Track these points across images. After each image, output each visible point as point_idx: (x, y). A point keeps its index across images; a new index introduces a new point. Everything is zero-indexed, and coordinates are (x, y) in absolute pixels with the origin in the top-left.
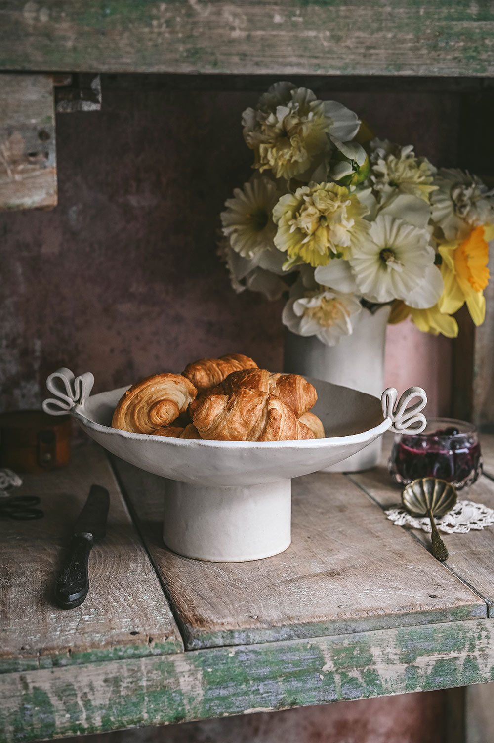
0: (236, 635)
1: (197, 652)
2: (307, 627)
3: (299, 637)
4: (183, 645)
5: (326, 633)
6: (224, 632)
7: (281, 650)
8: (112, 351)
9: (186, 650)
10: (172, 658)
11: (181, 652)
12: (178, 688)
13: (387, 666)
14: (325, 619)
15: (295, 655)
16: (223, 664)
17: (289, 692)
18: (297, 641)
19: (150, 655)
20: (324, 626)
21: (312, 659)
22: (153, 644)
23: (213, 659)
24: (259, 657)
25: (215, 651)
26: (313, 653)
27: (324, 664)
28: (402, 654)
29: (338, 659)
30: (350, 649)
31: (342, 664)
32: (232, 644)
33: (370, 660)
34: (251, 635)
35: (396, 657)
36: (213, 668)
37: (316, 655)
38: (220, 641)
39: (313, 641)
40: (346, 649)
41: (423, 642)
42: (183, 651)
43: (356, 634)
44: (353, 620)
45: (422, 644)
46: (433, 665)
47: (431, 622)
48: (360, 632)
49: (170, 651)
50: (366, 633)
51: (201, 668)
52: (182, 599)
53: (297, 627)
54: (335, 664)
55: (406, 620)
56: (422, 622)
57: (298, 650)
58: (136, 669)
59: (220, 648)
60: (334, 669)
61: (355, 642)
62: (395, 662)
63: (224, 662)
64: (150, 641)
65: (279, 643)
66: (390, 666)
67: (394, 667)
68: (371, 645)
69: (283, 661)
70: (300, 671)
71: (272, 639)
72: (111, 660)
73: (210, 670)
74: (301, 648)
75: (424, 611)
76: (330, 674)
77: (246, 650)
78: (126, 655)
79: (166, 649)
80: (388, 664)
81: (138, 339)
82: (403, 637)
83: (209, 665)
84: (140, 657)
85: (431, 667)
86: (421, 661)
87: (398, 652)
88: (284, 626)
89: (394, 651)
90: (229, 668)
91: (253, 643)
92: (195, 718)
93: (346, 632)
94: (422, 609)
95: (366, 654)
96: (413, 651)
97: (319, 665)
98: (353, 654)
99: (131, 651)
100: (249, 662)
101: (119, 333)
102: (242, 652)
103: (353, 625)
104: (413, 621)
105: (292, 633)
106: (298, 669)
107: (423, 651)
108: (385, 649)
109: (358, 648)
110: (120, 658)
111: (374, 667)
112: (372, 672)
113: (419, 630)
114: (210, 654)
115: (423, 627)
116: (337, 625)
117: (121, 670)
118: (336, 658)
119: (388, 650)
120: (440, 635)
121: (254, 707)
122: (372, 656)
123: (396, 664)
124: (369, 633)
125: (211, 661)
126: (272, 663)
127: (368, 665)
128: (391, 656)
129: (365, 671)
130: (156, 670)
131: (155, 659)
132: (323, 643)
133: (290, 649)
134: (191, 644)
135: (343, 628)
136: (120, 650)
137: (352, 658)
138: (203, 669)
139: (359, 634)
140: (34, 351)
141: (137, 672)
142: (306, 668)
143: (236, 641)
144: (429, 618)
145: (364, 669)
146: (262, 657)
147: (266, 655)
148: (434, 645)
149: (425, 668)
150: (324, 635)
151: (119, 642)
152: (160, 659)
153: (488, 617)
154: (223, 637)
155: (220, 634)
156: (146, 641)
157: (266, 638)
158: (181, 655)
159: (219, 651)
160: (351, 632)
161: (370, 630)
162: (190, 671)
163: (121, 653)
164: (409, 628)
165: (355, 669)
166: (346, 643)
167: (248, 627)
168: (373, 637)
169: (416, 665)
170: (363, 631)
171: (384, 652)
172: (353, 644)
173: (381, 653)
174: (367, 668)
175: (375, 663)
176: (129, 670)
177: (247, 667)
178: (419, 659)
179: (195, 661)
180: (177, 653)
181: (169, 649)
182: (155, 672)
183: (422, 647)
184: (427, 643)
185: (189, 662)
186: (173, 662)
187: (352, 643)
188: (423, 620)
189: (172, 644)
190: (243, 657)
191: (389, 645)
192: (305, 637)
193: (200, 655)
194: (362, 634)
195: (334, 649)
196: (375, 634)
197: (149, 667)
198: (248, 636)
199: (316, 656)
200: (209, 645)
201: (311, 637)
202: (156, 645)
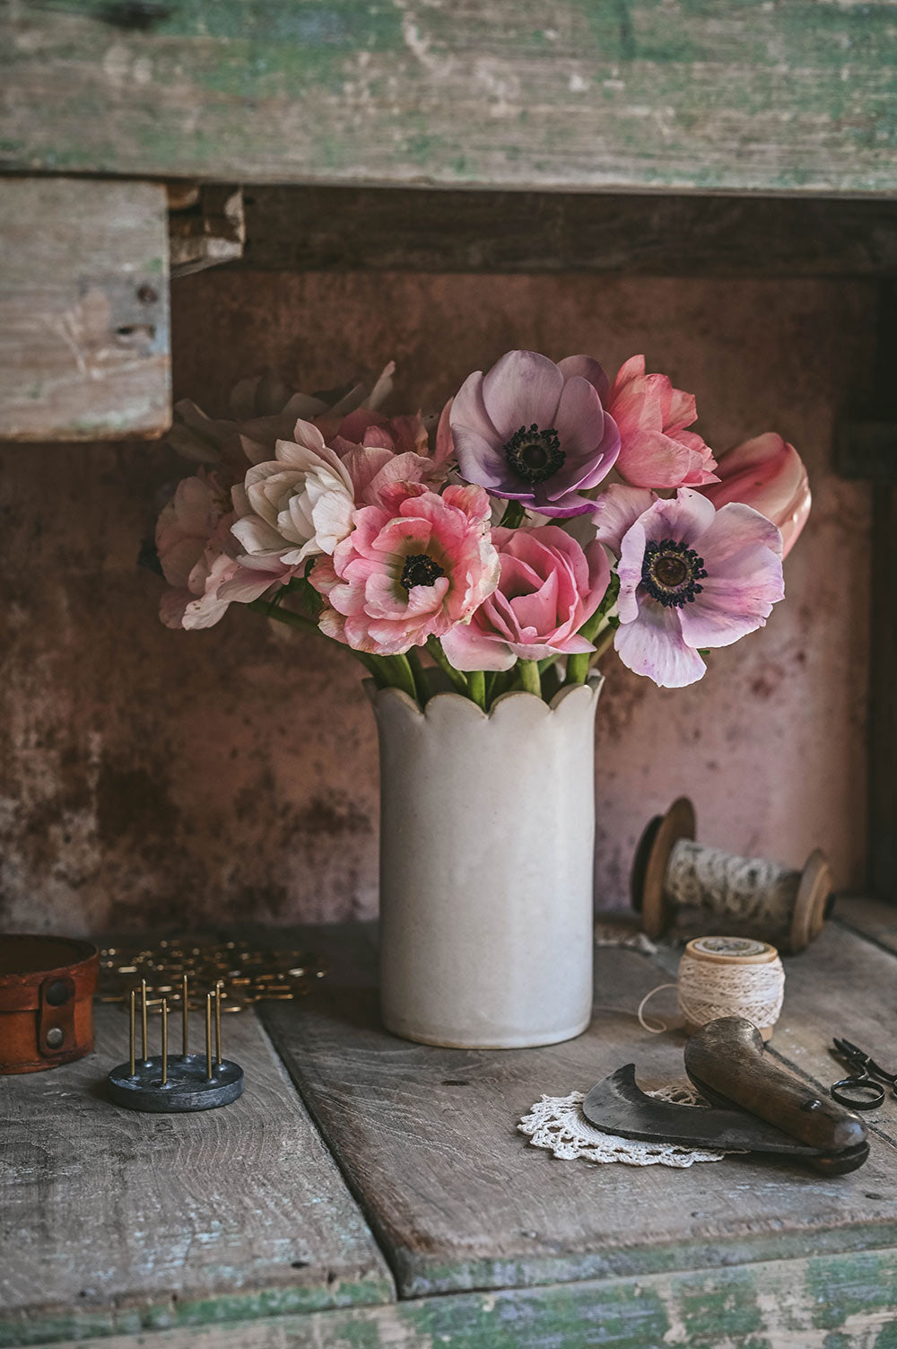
0: (497, 1268)
1: (420, 1303)
2: (634, 1254)
3: (618, 1272)
4: (393, 1287)
5: (671, 1265)
6: (473, 1262)
7: (585, 1300)
8: (234, 754)
9: (401, 1297)
10: (372, 1314)
11: (391, 1303)
13: (789, 1332)
14: (668, 1238)
15: (610, 1310)
16: (472, 1326)
18: (614, 1282)
19: (330, 1307)
20: (668, 1252)
21: (643, 1317)
22: (336, 1285)
23: (452, 1317)
24: (542, 1313)
25: (457, 1302)
26: (646, 1304)
27: (667, 1327)
28: (818, 1310)
29: (695, 1318)
30: (717, 1298)
31: (702, 1329)
32: (489, 1285)
33: (755, 1322)
34: (527, 1269)
35: (807, 1316)
36: (451, 1335)
37: (651, 1309)
38: (466, 1281)
39: (646, 1281)
40: (709, 1298)
41: (857, 1285)
42: (395, 1299)
43: (728, 1269)
44: (721, 1240)
45: (855, 1289)
46: (877, 1332)
47: (872, 1246)
48: (736, 1264)
49: (370, 1300)
50: (748, 1267)
51: (428, 1335)
52: (387, 1202)
53: (614, 1254)
54: (689, 1328)
55: (825, 1241)
56: (855, 1245)
57: (617, 1299)
58: (303, 1335)
59: (465, 1296)
60: (687, 1339)
61: (726, 1285)
62: (804, 1325)
63: (474, 1322)
64: (331, 1279)
65: (582, 1286)
66: (796, 1334)
67: (803, 1335)
68: (758, 1291)
69: (587, 1321)
70: (621, 1342)
71: (566, 1277)
72: (254, 1316)
73: (446, 1338)
74: (624, 1295)
75: (858, 1223)
77: (517, 1300)
78: (283, 1307)
79: (362, 1295)
80: (790, 1329)
81: (283, 731)
82: (819, 1275)
83: (445, 1330)
84: (311, 1310)
85: (874, 1336)
86: (855, 1323)
87: (811, 1304)
88: (588, 1251)
89: (803, 1303)
90: (483, 1335)
91: (530, 1285)
93: (708, 1265)
94: (856, 1220)
95: (748, 1309)
96: (839, 1304)
97: (657, 1329)
98: (722, 1308)
99: (293, 1299)
100: (522, 1323)
101: (247, 722)
102: (508, 1302)
103: (723, 1251)
104: (838, 1244)
105: (606, 1265)
106: (616, 1338)
107: (859, 1303)
108: (785, 1300)
109: (732, 1297)
110: (273, 1313)
111: (765, 1335)
112: (759, 1345)
113: (850, 1261)
114: (448, 1306)
115: (858, 1255)
116: (692, 1250)
117: (274, 1339)
118: (690, 1316)
119: (791, 1301)
120: (890, 1272)
122: (759, 1312)
123: (806, 1329)
124: (754, 1266)
125: (448, 1320)
126: (566, 1325)
127: (751, 1331)
128: (797, 1314)
129: (746, 1342)
130: (343, 1337)
131: (341, 1316)
132: (665, 1285)
133: (602, 1298)
134: (410, 1285)
135: (703, 1257)
136: (273, 1297)
137: (720, 1317)
138: (434, 1337)
139: (733, 1268)
140: (88, 755)
141: (305, 1341)
142: (631, 1335)
143: (497, 1280)
144: (869, 1238)
145: (744, 1340)
146: (548, 1314)
147: (555, 1308)
148: (878, 1293)
149: (863, 1337)
150: (666, 1269)
151: (270, 1282)
152: (350, 1316)
154: (472, 1272)
155: (465, 1267)
156: (322, 1278)
157: (555, 1274)
158: (391, 1308)
159: (465, 1300)
160: (719, 1264)
161: (754, 1261)
162: (407, 1339)
163: (273, 1304)
164: (831, 1258)
165: (727, 1339)
166: (709, 1285)
167: (520, 1252)
168: (761, 1275)
169: (844, 1331)
170: (742, 1262)
171: (784, 1304)
172: (722, 1288)
173: (777, 1307)
174: (749, 1336)
175: (765, 1328)
176: (290, 1338)
177: (519, 1333)
178: (851, 1320)
179: (418, 1320)
180: (382, 1304)
181: (368, 1295)
182: (339, 1342)
183: (856, 1296)
184: (865, 1289)
185: (405, 1322)
186: (375, 1322)
187: (720, 1285)
188: (856, 1242)
189: (373, 1285)
190: (510, 1313)
191: (792, 1292)
192: (630, 1272)
193: (428, 1309)
194: (740, 1268)
195: (686, 1297)
196: (765, 1269)
197: (329, 1332)
198: (520, 1271)
199: (652, 1312)
200: (444, 1288)
201: (641, 1273)
202: (343, 1288)
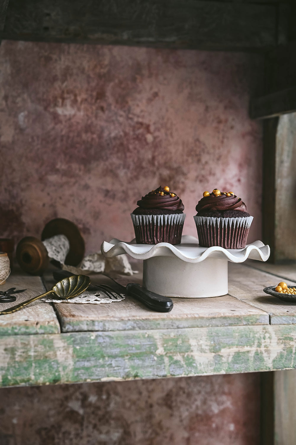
0: (96, 323)
1: (69, 334)
2: (145, 322)
3: (140, 328)
4: (59, 328)
5: (159, 327)
6: (88, 321)
7: (128, 337)
9: (62, 332)
10: (52, 337)
11: (58, 333)
12: (55, 359)
13: (201, 353)
14: (158, 317)
15: (136, 341)
16: (87, 344)
17: (133, 367)
18: (138, 332)
19: (36, 334)
20: (158, 322)
21: (149, 345)
22: (39, 326)
23: (80, 340)
24: (112, 341)
25: (82, 334)
26: (150, 340)
27: (157, 349)
28: (212, 346)
29: (167, 346)
30: (175, 339)
31: (169, 350)
32: (93, 330)
33: (189, 349)
34: (107, 324)
35: (207, 348)
36: (80, 346)
37: (151, 342)
38: (85, 327)
39: (150, 332)
40: (172, 339)
41: (226, 338)
42: (60, 332)
43: (179, 329)
44: (177, 319)
45: (225, 340)
46: (232, 355)
47: (231, 325)
48: (182, 328)
49: (50, 332)
50: (186, 329)
51: (71, 346)
53: (138, 321)
54: (165, 350)
55: (214, 322)
56: (225, 324)
57: (139, 337)
58: (27, 343)
59: (85, 333)
60: (164, 353)
61: (178, 335)
62: (206, 351)
63: (88, 342)
64: (37, 324)
65: (126, 332)
66: (203, 354)
67: (206, 355)
68: (190, 338)
69: (128, 345)
70: (141, 353)
71: (121, 329)
72: (9, 335)
73: (78, 347)
74: (141, 336)
75: (226, 316)
76: (161, 357)
77: (103, 335)
78: (20, 332)
79: (48, 330)
80: (201, 352)
82: (212, 334)
83: (78, 344)
84: (29, 334)
85: (231, 357)
86: (224, 352)
87: (209, 344)
88: (129, 320)
89: (206, 343)
90: (91, 347)
91: (108, 331)
92: (67, 381)
93: (172, 327)
95: (186, 344)
96: (219, 344)
97: (154, 349)
98: (177, 343)
99: (23, 330)
100: (105, 344)
102: (100, 336)
103: (177, 323)
104: (219, 323)
105: (135, 325)
106: (138, 351)
107: (226, 345)
108: (199, 342)
109: (180, 340)
110: (16, 334)
111: (192, 354)
112: (190, 357)
113: (223, 330)
114: (78, 336)
115: (226, 328)
116: (166, 322)
117: (16, 343)
118: (165, 345)
119: (201, 342)
120: (237, 334)
121: (108, 376)
122: (190, 345)
123: (207, 353)
124: (188, 329)
125: (78, 341)
126: (121, 346)
127: (187, 352)
128: (204, 347)
129: (186, 356)
130: (41, 344)
131: (40, 337)
132: (157, 334)
133: (134, 337)
134: (65, 327)
135: (170, 325)
136: (16, 328)
137: (176, 346)
138: (73, 347)
139: (181, 329)
141: (27, 345)
142: (144, 351)
143: (96, 328)
144: (230, 322)
145: (185, 355)
146: (115, 341)
147: (117, 339)
148: (233, 341)
149: (227, 357)
150: (157, 328)
151: (16, 324)
152: (43, 337)
153: (270, 324)
154: (87, 324)
155: (85, 322)
156: (34, 324)
157: (117, 327)
158: (58, 335)
159: (85, 334)
160: (176, 327)
161: (188, 327)
162: (64, 347)
163: (16, 331)
164: (216, 328)
165: (179, 354)
166: (172, 335)
167: (104, 319)
168: (191, 332)
169: (221, 354)
170: (184, 328)
171: (199, 343)
172: (177, 336)
173: (196, 344)
174: (187, 354)
175: (192, 351)
176: (22, 343)
177: (104, 347)
178: (223, 350)
179: (68, 340)
180: (55, 334)
181: (50, 330)
182: (40, 346)
183: (225, 342)
184: (228, 340)
185: (63, 340)
186: (52, 340)
187: (176, 335)
188: (225, 323)
189: (52, 327)
190: (101, 340)
191: (202, 339)
192: (144, 329)
193: (71, 337)
194: (183, 329)
195: (164, 339)
196: (192, 330)
197: (36, 342)
198: (104, 325)
199: (152, 343)
200: (77, 329)
201: (148, 329)
202: (41, 327)
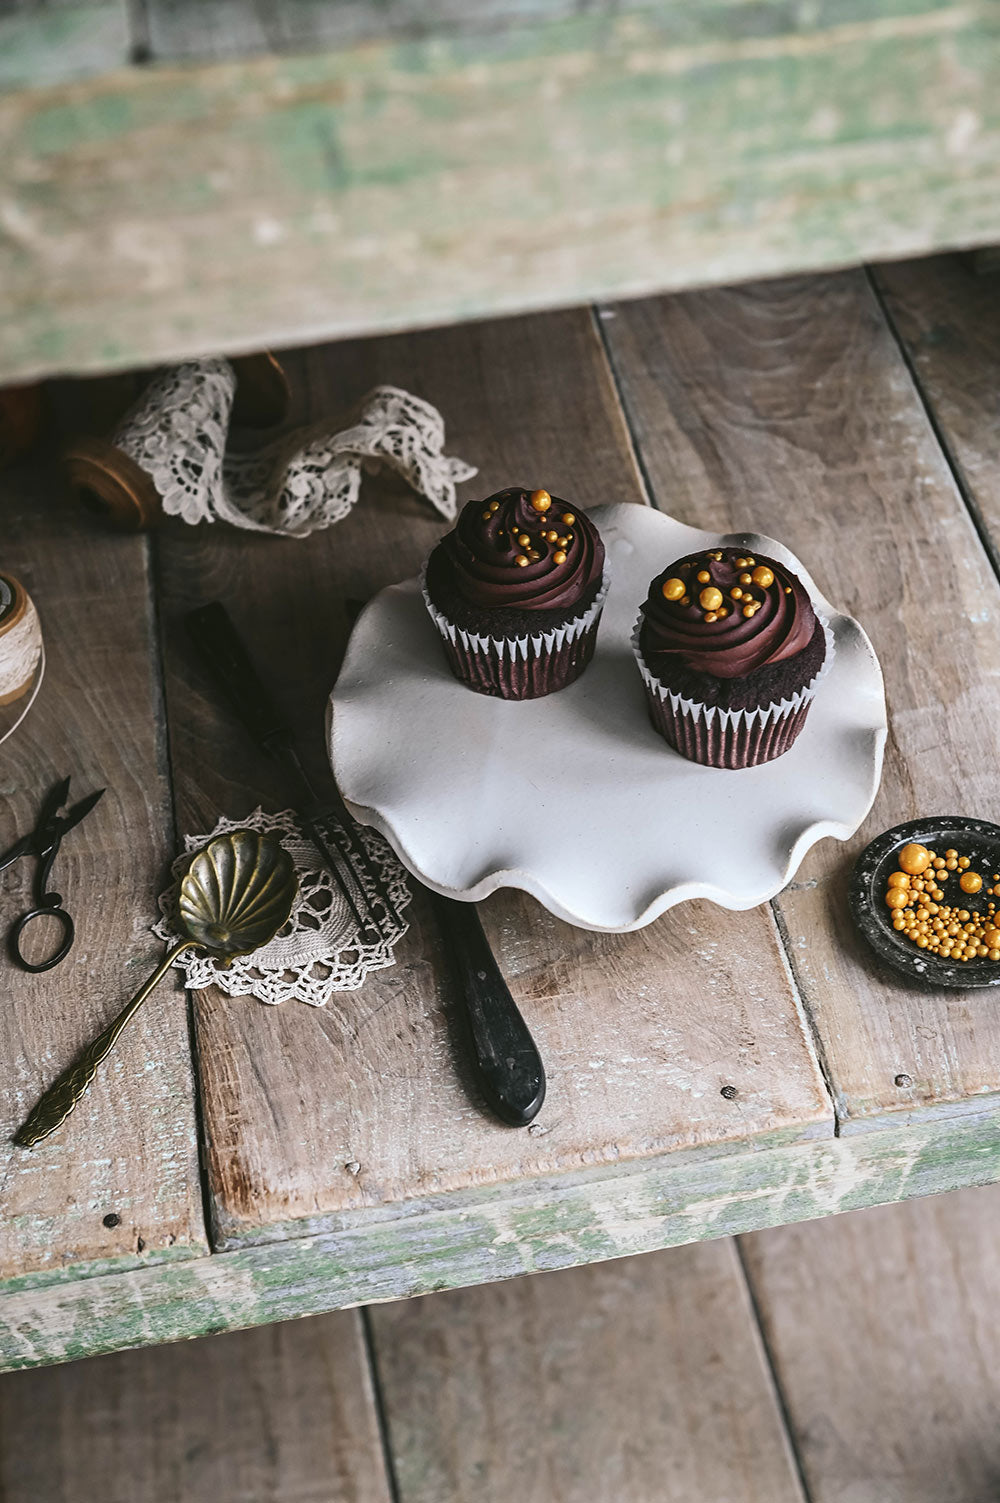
0: (312, 1223)
1: (236, 1253)
2: (457, 1195)
3: (441, 1209)
4: (207, 1247)
5: (498, 1197)
6: (286, 1221)
7: (408, 1229)
9: (215, 1252)
10: (187, 1265)
11: (204, 1256)
12: (207, 1297)
13: (625, 1222)
15: (434, 1232)
16: (291, 1259)
17: (430, 1276)
18: (435, 1215)
19: (142, 1267)
20: (493, 1189)
21: (470, 1232)
22: (146, 1252)
23: (270, 1256)
24: (364, 1243)
25: (273, 1247)
26: (473, 1224)
27: (496, 1235)
28: (657, 1203)
29: (524, 1226)
30: (547, 1212)
31: (532, 1231)
32: (306, 1235)
33: (591, 1218)
34: (344, 1219)
35: (645, 1210)
36: (271, 1267)
37: (478, 1226)
38: (283, 1235)
39: (472, 1210)
40: (540, 1212)
41: (700, 1184)
42: (209, 1253)
43: (558, 1191)
44: (552, 1174)
45: (697, 1187)
46: (720, 1210)
47: (715, 1157)
48: (567, 1188)
49: (182, 1258)
50: (580, 1188)
51: (247, 1270)
53: (436, 1198)
54: (519, 1233)
55: (664, 1161)
56: (697, 1159)
57: (442, 1225)
58: (118, 1285)
59: (281, 1243)
60: (518, 1239)
61: (557, 1202)
62: (642, 1216)
63: (293, 1256)
64: (140, 1249)
65: (403, 1221)
66: (633, 1223)
67: (640, 1222)
68: (592, 1201)
69: (411, 1242)
70: (449, 1249)
71: (385, 1219)
72: (66, 1281)
73: (266, 1269)
74: (447, 1221)
75: (702, 1145)
76: (510, 1246)
77: (335, 1239)
78: (93, 1272)
79: (174, 1255)
80: (627, 1220)
82: (658, 1183)
83: (264, 1264)
84: (123, 1271)
85: (716, 1213)
86: (695, 1208)
87: (648, 1202)
88: (408, 1199)
89: (640, 1203)
90: (303, 1263)
91: (348, 1229)
92: (245, 1325)
93: (537, 1191)
94: (699, 1141)
95: (581, 1214)
96: (679, 1198)
97: (486, 1237)
98: (554, 1216)
99: (103, 1266)
100: (343, 1252)
102: (327, 1241)
103: (554, 1181)
104: (678, 1161)
105: (427, 1205)
107: (700, 1195)
108: (621, 1203)
109: (564, 1209)
110: (84, 1277)
111: (600, 1227)
112: (594, 1233)
113: (692, 1170)
114: (263, 1252)
115: (700, 1165)
116: (520, 1184)
117: (89, 1291)
118: (519, 1226)
119: (627, 1203)
120: (735, 1172)
121: (360, 1300)
122: (593, 1214)
123: (643, 1218)
124: (587, 1186)
125: (266, 1259)
126: (390, 1247)
127: (586, 1226)
128: (634, 1210)
129: (582, 1233)
130: (159, 1282)
131: (154, 1270)
132: (493, 1212)
133: (424, 1226)
134: (223, 1244)
135: (531, 1188)
136: (82, 1268)
137: (552, 1222)
138: (252, 1270)
139: (564, 1191)
141: (121, 1289)
142: (459, 1244)
143: (314, 1230)
144: (712, 1153)
145: (579, 1231)
146: (370, 1242)
147: (376, 1238)
148: (721, 1187)
149: (705, 1215)
150: (492, 1200)
151: (77, 1254)
152: (164, 1269)
153: (837, 1135)
154: (286, 1229)
155: (278, 1227)
156: (132, 1250)
157: (375, 1218)
158: (205, 1260)
159: (282, 1246)
160: (549, 1190)
161: (588, 1182)
162: (226, 1275)
163: (84, 1272)
164: (671, 1171)
165: (560, 1233)
166: (539, 1204)
168: (595, 1191)
169: (684, 1214)
170: (575, 1185)
171: (619, 1206)
172: (553, 1205)
173: (612, 1209)
174: (584, 1230)
175: (599, 1223)
176: (104, 1289)
177: (340, 1257)
178: (691, 1207)
179: (235, 1263)
180: (196, 1258)
181: (180, 1255)
182: (156, 1285)
183: (698, 1191)
184: (707, 1185)
185: (221, 1265)
186: (190, 1269)
187: (551, 1203)
188: (698, 1157)
189: (184, 1248)
190: (329, 1247)
191: (628, 1196)
192: (453, 1207)
193: (242, 1257)
194: (572, 1189)
195: (515, 1215)
196: (599, 1186)
197: (145, 1281)
198: (336, 1221)
199: (479, 1228)
200: (258, 1242)
201: (466, 1206)
202: (153, 1254)
